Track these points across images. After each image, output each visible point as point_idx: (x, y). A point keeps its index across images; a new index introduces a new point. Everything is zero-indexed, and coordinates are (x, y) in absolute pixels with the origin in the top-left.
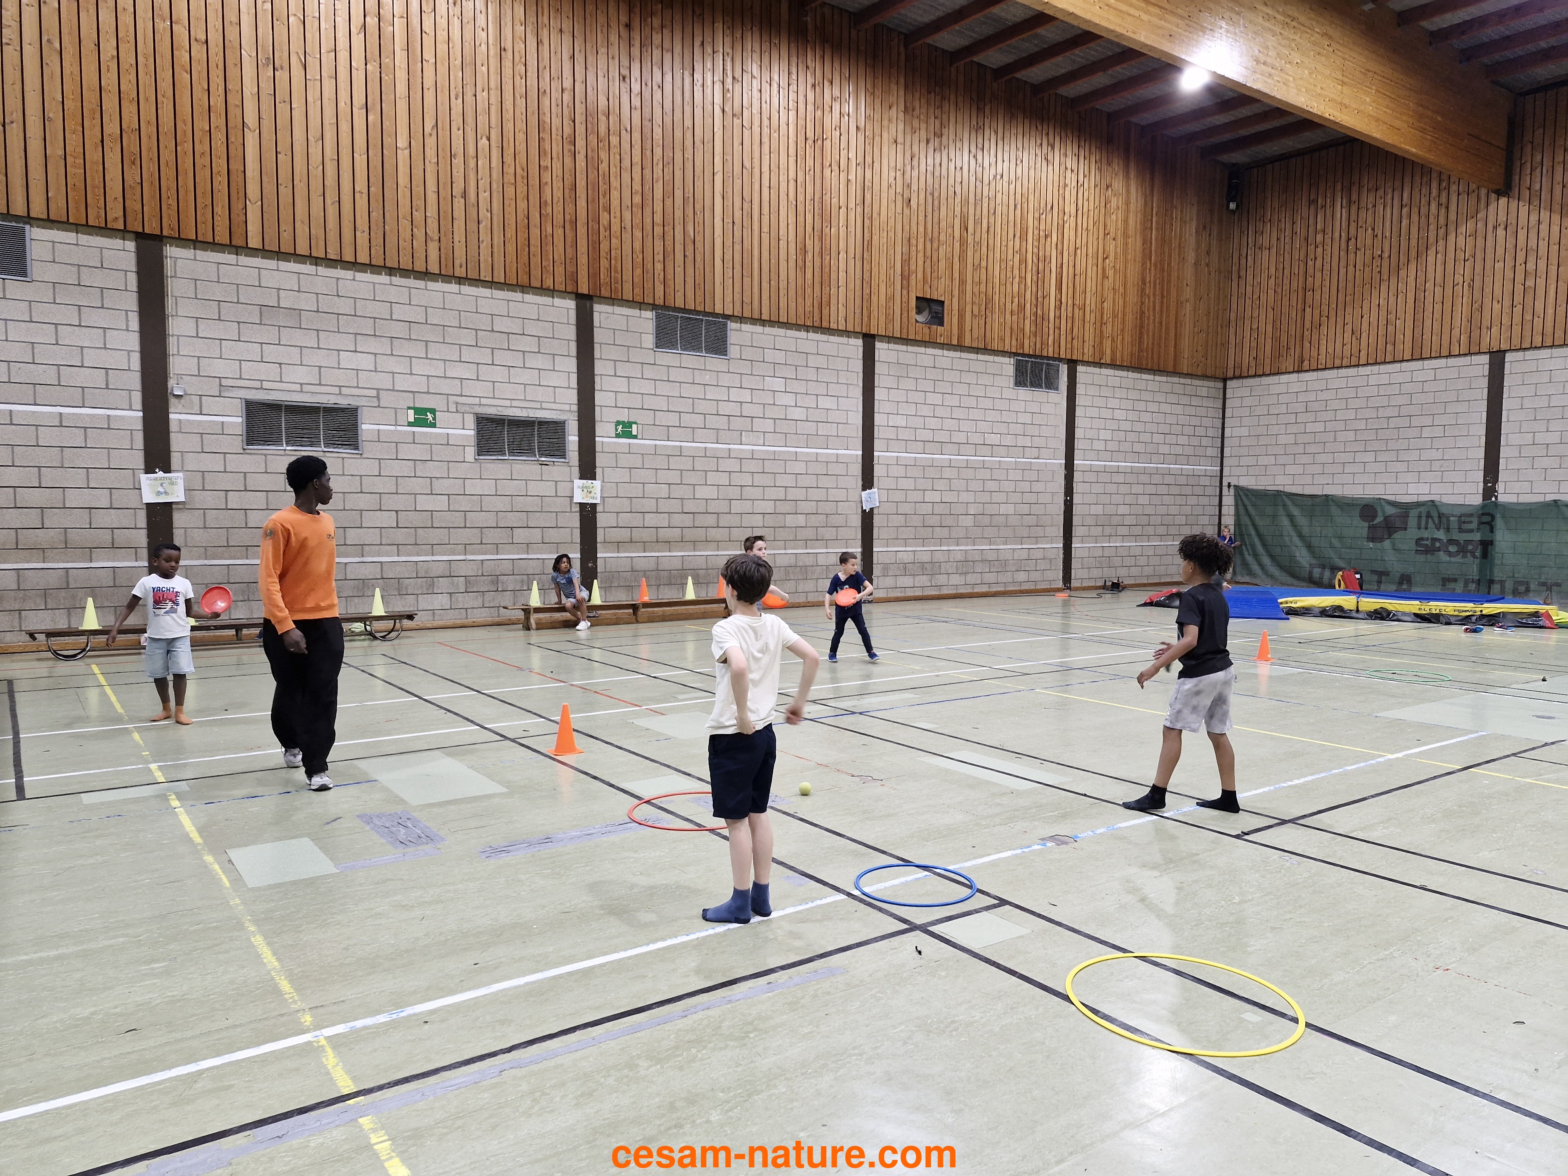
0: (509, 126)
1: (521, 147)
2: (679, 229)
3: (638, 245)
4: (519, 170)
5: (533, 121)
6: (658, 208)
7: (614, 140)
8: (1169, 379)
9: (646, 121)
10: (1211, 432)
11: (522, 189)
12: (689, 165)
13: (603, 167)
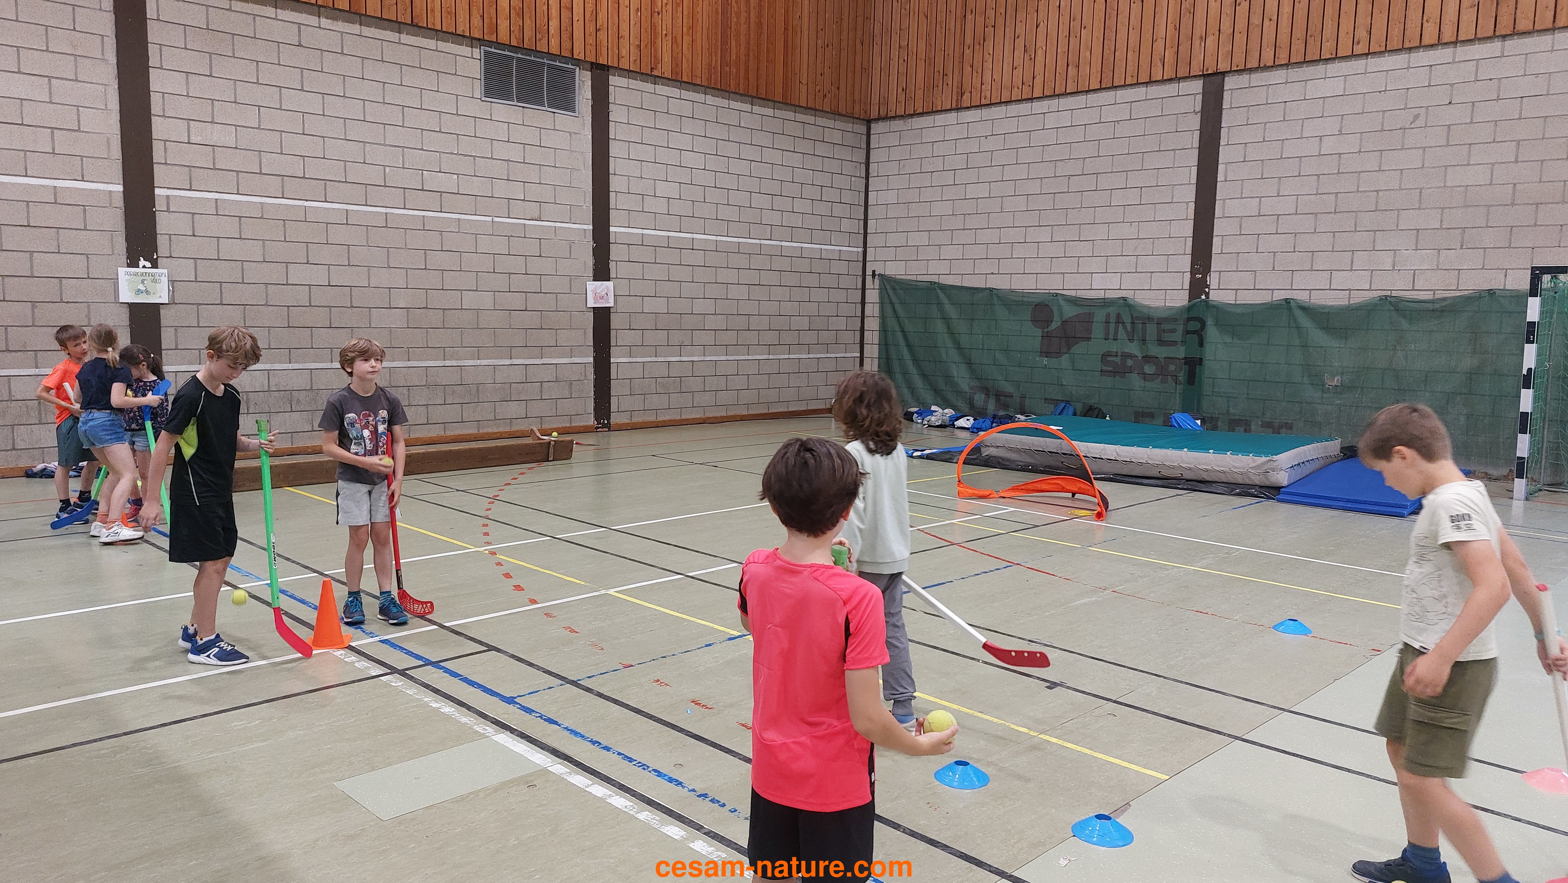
8: (778, 113)
10: (848, 197)
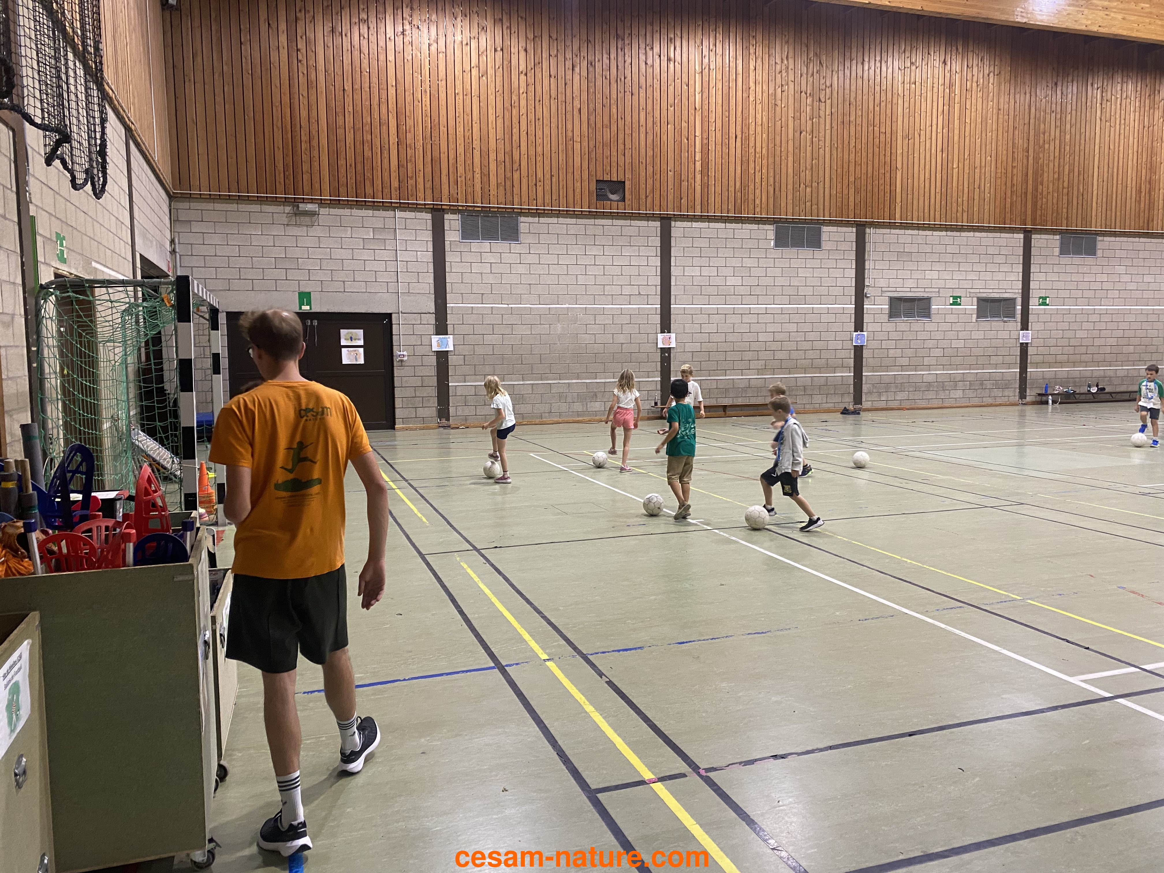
0: (1000, 148)
1: (1005, 159)
2: (1075, 188)
3: (1055, 201)
4: (1003, 171)
5: (1011, 144)
6: (1066, 179)
7: (1047, 146)
9: (1063, 132)
11: (1004, 179)
12: (1082, 153)
13: (1041, 161)
